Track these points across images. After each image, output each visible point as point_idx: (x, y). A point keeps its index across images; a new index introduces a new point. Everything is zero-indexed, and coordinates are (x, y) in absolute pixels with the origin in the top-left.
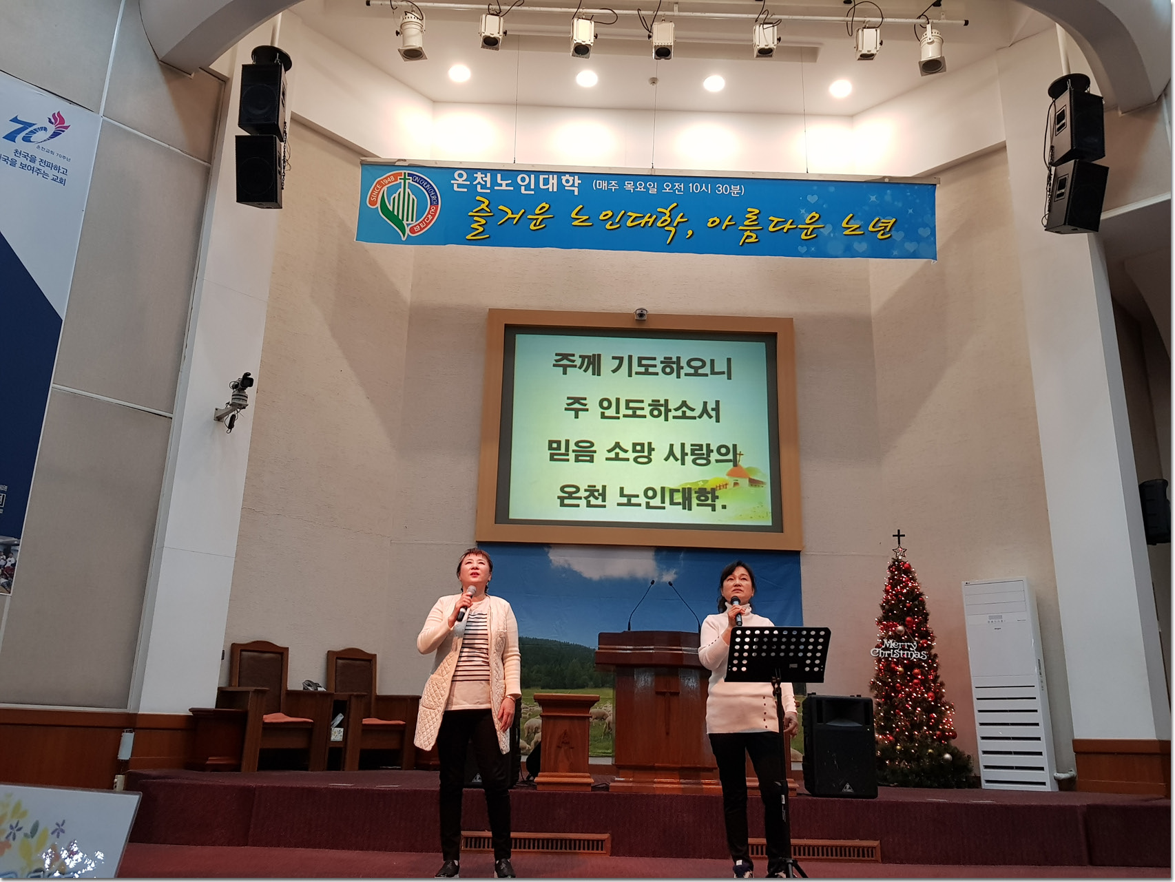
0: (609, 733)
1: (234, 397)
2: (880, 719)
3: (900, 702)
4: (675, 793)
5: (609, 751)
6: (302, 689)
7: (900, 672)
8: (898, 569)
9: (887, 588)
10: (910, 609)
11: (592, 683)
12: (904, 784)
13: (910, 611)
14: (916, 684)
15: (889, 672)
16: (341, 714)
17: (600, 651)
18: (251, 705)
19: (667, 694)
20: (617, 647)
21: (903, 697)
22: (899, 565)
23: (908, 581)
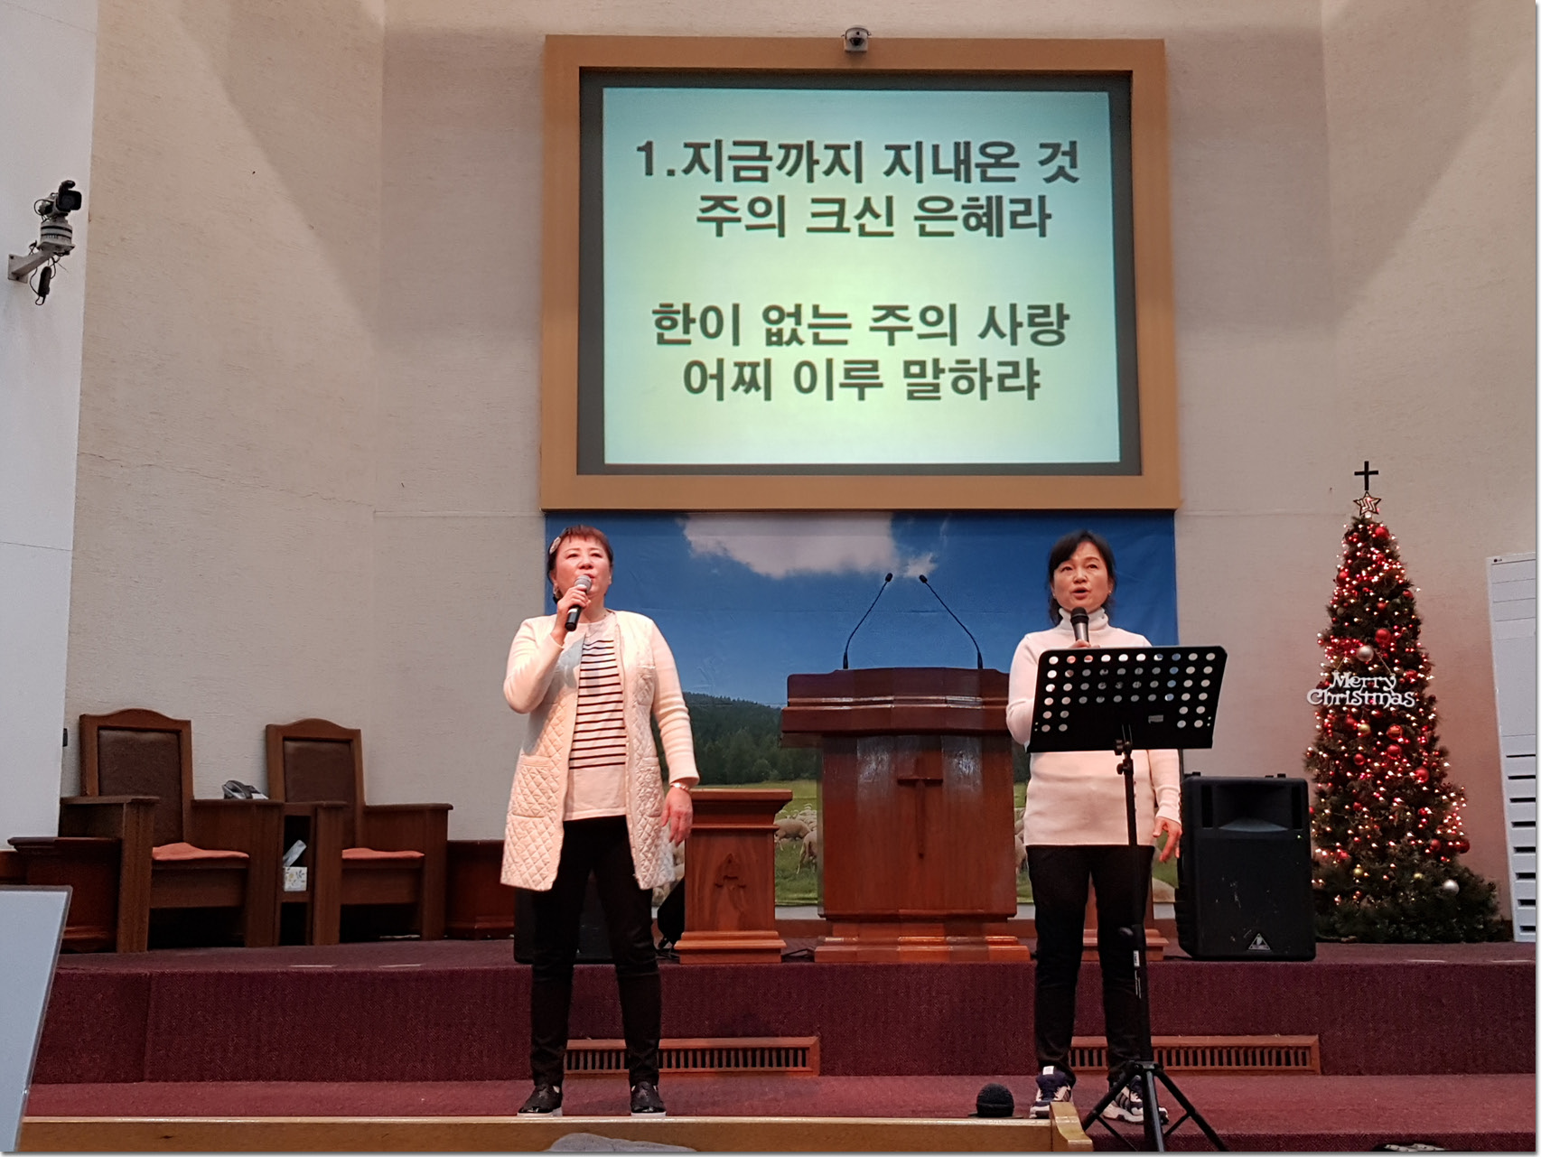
0: (809, 862)
1: (45, 231)
2: (1324, 821)
3: (1362, 789)
4: (938, 961)
5: (811, 895)
6: (221, 797)
7: (1363, 731)
8: (1364, 536)
9: (1342, 574)
10: (1385, 613)
11: (776, 772)
12: (1367, 938)
13: (1385, 618)
14: (1394, 754)
15: (1340, 731)
16: (300, 842)
17: (790, 708)
18: (127, 827)
19: (921, 785)
20: (823, 700)
21: (1368, 779)
22: (1365, 529)
23: (1381, 559)
